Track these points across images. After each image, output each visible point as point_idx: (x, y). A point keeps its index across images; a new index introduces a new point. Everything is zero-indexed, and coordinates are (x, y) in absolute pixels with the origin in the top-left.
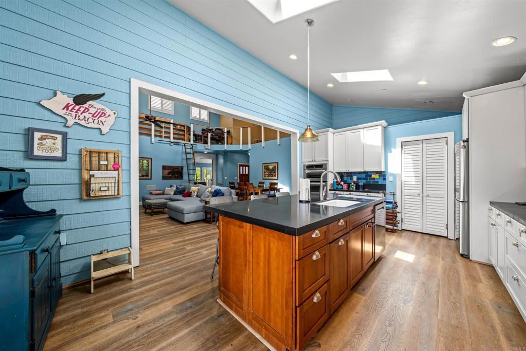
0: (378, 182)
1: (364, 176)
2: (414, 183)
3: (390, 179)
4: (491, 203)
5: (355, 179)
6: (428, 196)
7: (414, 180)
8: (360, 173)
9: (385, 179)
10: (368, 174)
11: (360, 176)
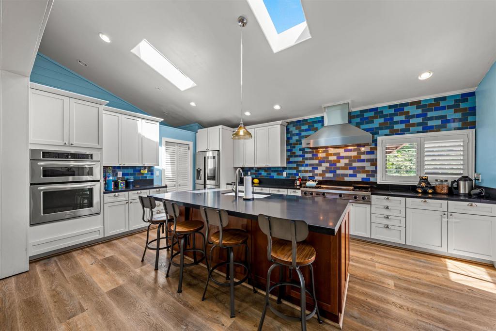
0: (146, 177)
1: (131, 171)
2: (171, 176)
3: (156, 173)
4: (227, 184)
5: (120, 174)
6: (180, 185)
7: (171, 174)
8: (127, 168)
9: (152, 174)
10: (136, 170)
11: (126, 171)
